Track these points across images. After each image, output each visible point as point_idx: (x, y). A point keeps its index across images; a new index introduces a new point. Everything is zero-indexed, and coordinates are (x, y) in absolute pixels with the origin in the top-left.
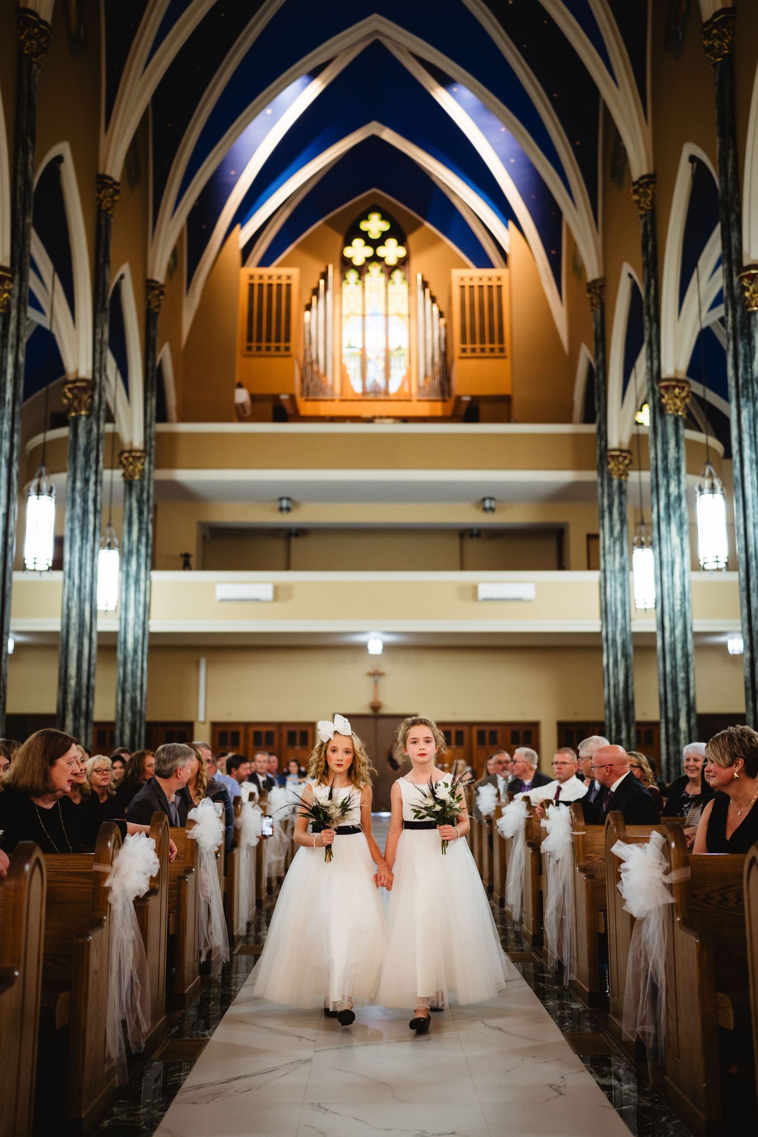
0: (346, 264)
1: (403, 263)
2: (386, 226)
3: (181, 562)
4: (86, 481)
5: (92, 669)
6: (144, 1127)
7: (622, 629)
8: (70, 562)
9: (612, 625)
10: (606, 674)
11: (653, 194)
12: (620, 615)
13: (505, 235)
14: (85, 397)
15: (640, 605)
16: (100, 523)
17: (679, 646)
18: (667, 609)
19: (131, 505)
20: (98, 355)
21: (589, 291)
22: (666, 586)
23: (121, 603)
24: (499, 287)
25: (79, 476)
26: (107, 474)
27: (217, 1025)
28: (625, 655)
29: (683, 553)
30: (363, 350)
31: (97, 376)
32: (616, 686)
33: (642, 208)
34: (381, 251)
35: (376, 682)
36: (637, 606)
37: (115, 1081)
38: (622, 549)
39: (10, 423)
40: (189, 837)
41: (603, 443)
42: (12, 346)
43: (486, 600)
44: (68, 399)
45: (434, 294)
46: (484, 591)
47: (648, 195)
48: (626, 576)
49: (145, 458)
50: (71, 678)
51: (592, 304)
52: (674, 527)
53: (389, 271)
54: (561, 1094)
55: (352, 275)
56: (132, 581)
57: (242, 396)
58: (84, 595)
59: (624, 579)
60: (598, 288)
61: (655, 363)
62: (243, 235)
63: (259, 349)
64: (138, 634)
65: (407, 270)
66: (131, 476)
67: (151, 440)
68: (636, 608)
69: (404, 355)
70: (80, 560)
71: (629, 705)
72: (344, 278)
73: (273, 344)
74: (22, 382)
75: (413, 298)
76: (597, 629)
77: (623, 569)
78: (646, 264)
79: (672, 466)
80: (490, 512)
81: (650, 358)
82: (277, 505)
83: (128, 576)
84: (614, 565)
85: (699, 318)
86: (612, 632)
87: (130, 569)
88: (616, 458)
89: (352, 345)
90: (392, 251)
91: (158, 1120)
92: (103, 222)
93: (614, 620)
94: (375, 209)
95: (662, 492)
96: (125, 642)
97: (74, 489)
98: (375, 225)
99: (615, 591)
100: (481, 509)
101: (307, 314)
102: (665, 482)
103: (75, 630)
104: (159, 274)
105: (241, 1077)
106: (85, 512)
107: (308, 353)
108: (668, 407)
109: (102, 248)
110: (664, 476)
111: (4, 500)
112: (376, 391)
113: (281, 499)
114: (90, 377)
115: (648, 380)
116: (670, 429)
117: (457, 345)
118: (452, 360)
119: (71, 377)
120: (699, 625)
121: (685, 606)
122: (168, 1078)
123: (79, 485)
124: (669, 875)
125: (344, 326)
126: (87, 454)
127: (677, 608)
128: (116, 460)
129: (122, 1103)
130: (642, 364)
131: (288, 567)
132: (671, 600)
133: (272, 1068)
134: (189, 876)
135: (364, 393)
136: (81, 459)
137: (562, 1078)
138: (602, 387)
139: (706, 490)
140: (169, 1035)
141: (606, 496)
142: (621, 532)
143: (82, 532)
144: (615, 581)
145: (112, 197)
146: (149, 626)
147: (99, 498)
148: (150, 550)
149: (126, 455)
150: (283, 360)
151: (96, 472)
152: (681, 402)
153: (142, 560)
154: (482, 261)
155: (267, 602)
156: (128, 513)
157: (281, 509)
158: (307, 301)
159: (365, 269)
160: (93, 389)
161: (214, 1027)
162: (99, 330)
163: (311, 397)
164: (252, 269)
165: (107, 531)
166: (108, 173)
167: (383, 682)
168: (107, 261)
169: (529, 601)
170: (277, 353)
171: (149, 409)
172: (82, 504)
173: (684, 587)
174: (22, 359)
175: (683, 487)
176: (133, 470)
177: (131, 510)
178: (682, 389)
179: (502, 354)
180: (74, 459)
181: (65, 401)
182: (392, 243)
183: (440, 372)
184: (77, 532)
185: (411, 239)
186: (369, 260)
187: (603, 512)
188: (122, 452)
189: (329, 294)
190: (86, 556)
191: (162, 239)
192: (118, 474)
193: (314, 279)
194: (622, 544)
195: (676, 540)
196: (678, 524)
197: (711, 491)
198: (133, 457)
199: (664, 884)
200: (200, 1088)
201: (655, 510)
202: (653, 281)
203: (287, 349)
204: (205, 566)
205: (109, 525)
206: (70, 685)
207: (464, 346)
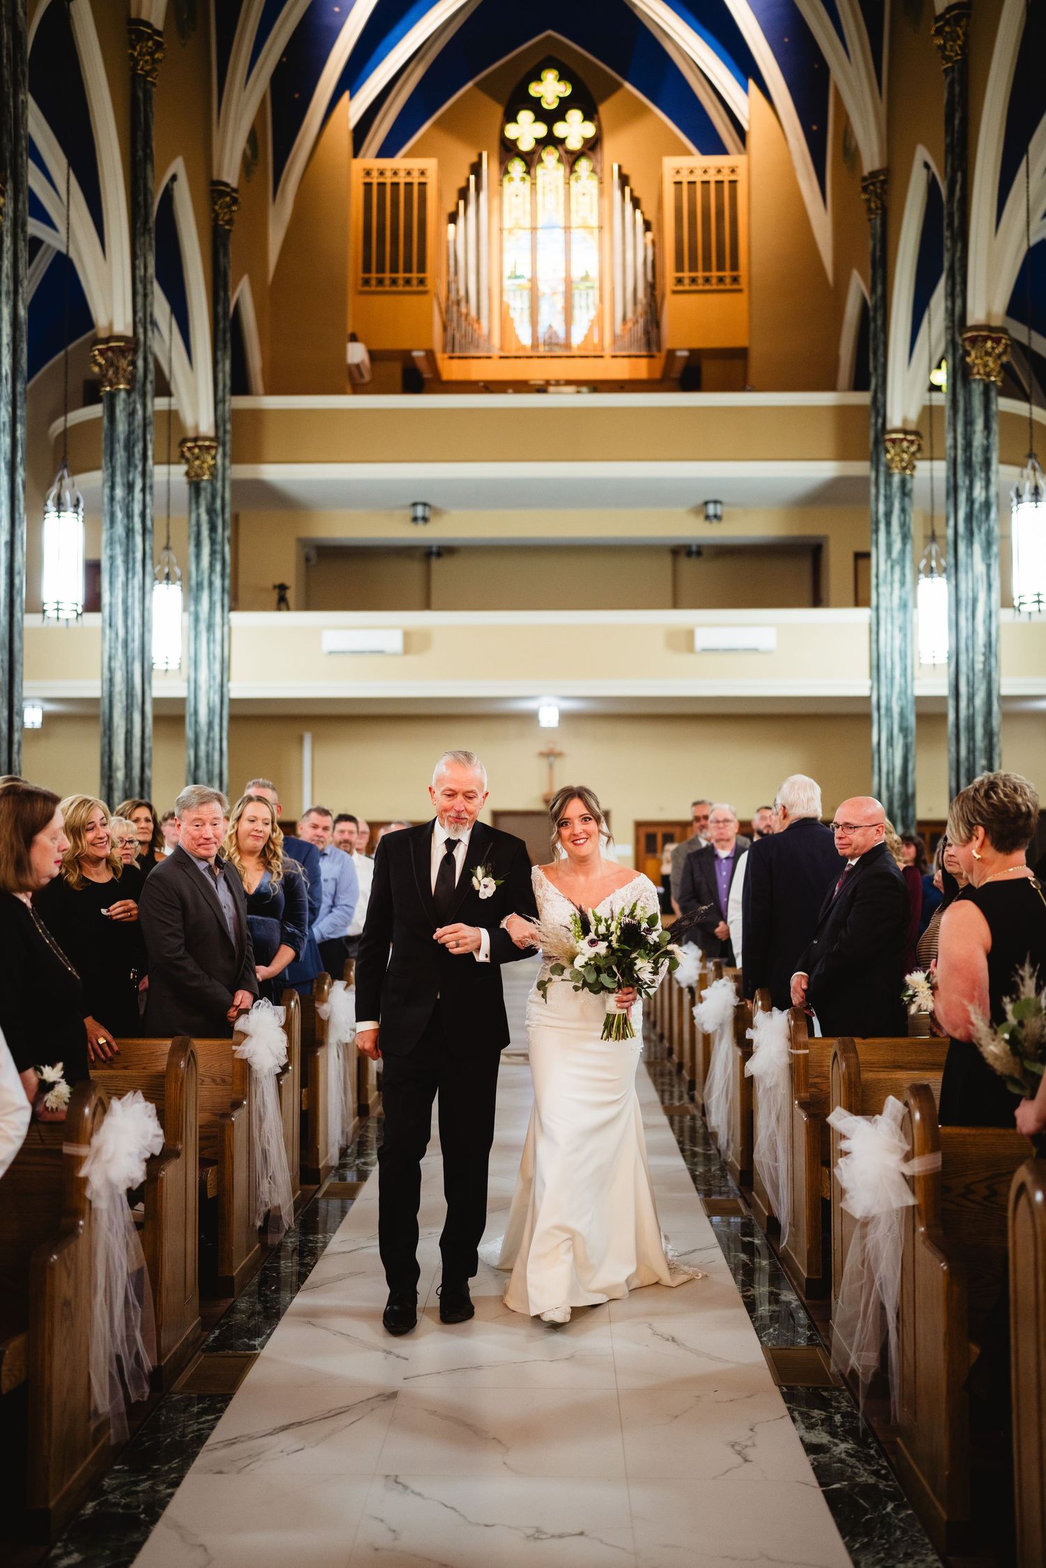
0: (508, 149)
1: (592, 146)
2: (565, 90)
3: (275, 596)
4: (130, 487)
5: (147, 755)
6: (143, 1516)
7: (900, 693)
8: (111, 604)
9: (887, 686)
10: (876, 757)
11: (964, 34)
12: (897, 672)
13: (744, 102)
14: (123, 363)
15: (926, 659)
16: (152, 548)
17: (979, 721)
18: (963, 668)
19: (198, 516)
20: (140, 300)
21: (865, 189)
22: (963, 634)
23: (189, 658)
24: (733, 183)
25: (119, 479)
26: (160, 473)
27: (274, 1329)
28: (904, 730)
29: (990, 586)
30: (533, 281)
31: (141, 330)
32: (890, 773)
33: (947, 59)
34: (560, 129)
35: (551, 766)
36: (922, 661)
37: (109, 1439)
38: (903, 575)
39: (10, 409)
40: (237, 1056)
41: (880, 420)
42: (8, 293)
43: (705, 650)
44: (99, 365)
45: (636, 194)
46: (704, 639)
47: (959, 37)
48: (908, 615)
49: (216, 448)
50: (117, 769)
51: (869, 210)
52: (977, 549)
53: (571, 159)
54: (746, 1461)
55: (517, 167)
56: (203, 626)
57: (357, 353)
58: (133, 651)
59: (905, 621)
60: (878, 185)
61: (959, 302)
62: (355, 107)
63: (380, 282)
64: (214, 701)
65: (599, 156)
66: (197, 475)
67: (224, 422)
68: (921, 664)
69: (592, 288)
70: (125, 602)
71: (908, 800)
72: (506, 172)
73: (401, 275)
74: (24, 346)
75: (606, 202)
76: (863, 691)
77: (904, 606)
78: (950, 149)
79: (977, 457)
80: (715, 521)
81: (951, 295)
82: (409, 513)
83: (197, 620)
84: (891, 601)
85: (1026, 233)
86: (887, 696)
87: (199, 609)
88: (898, 442)
89: (518, 274)
90: (575, 129)
91: (163, 1504)
92: (140, 94)
93: (889, 680)
94: (550, 63)
95: (962, 496)
96: (196, 712)
97: (112, 499)
98: (550, 88)
99: (892, 638)
100: (702, 517)
101: (451, 226)
102: (967, 482)
103: (122, 702)
104: (230, 171)
105: (293, 1424)
106: (129, 531)
107: (453, 286)
108: (975, 370)
109: (140, 134)
110: (966, 473)
111: (6, 523)
112: (550, 343)
113: (415, 504)
114: (130, 333)
115: (947, 328)
116: (977, 403)
117: (670, 273)
118: (663, 296)
119: (103, 334)
120: (1008, 685)
121: (990, 665)
122: (191, 1425)
123: (119, 492)
124: (911, 1162)
125: (506, 245)
126: (129, 447)
127: (979, 666)
128: (175, 453)
129: (118, 1471)
130: (938, 302)
131: (427, 605)
132: (971, 655)
133: (340, 1408)
134: (236, 1114)
135: (535, 346)
136: (121, 455)
137: (751, 1430)
138: (881, 336)
139: (1027, 496)
140: (204, 1347)
141: (882, 499)
142: (903, 551)
143: (126, 562)
144: (892, 623)
145: (152, 54)
146: (229, 690)
147: (148, 511)
148: (227, 582)
149: (189, 444)
150: (414, 298)
151: (144, 474)
152: (995, 362)
153: (217, 596)
154: (710, 143)
155: (394, 655)
156: (195, 529)
157: (415, 519)
158: (452, 208)
159: (536, 157)
160: (135, 351)
161: (268, 1332)
162: (140, 263)
163: (457, 354)
164: (369, 161)
165: (164, 555)
166: (144, 17)
167: (558, 763)
168: (148, 157)
169: (767, 652)
170: (408, 288)
171: (220, 376)
172: (125, 521)
173: (989, 635)
174: (22, 313)
175: (993, 490)
176: (201, 467)
177: (198, 525)
178: (997, 341)
179: (735, 287)
180: (112, 455)
181: (96, 369)
182: (575, 115)
183: (646, 313)
184: (119, 561)
185: (604, 110)
186: (542, 143)
187: (877, 522)
188: (184, 441)
189: (483, 196)
190: (133, 595)
191: (232, 115)
192: (178, 472)
193: (462, 174)
194: (903, 568)
195: (980, 567)
196: (984, 544)
197: (1034, 498)
198: (200, 447)
199: (903, 1175)
200: (234, 1443)
201: (951, 523)
202: (959, 175)
203: (422, 282)
204: (308, 605)
205: (167, 548)
206: (117, 780)
207: (680, 275)
